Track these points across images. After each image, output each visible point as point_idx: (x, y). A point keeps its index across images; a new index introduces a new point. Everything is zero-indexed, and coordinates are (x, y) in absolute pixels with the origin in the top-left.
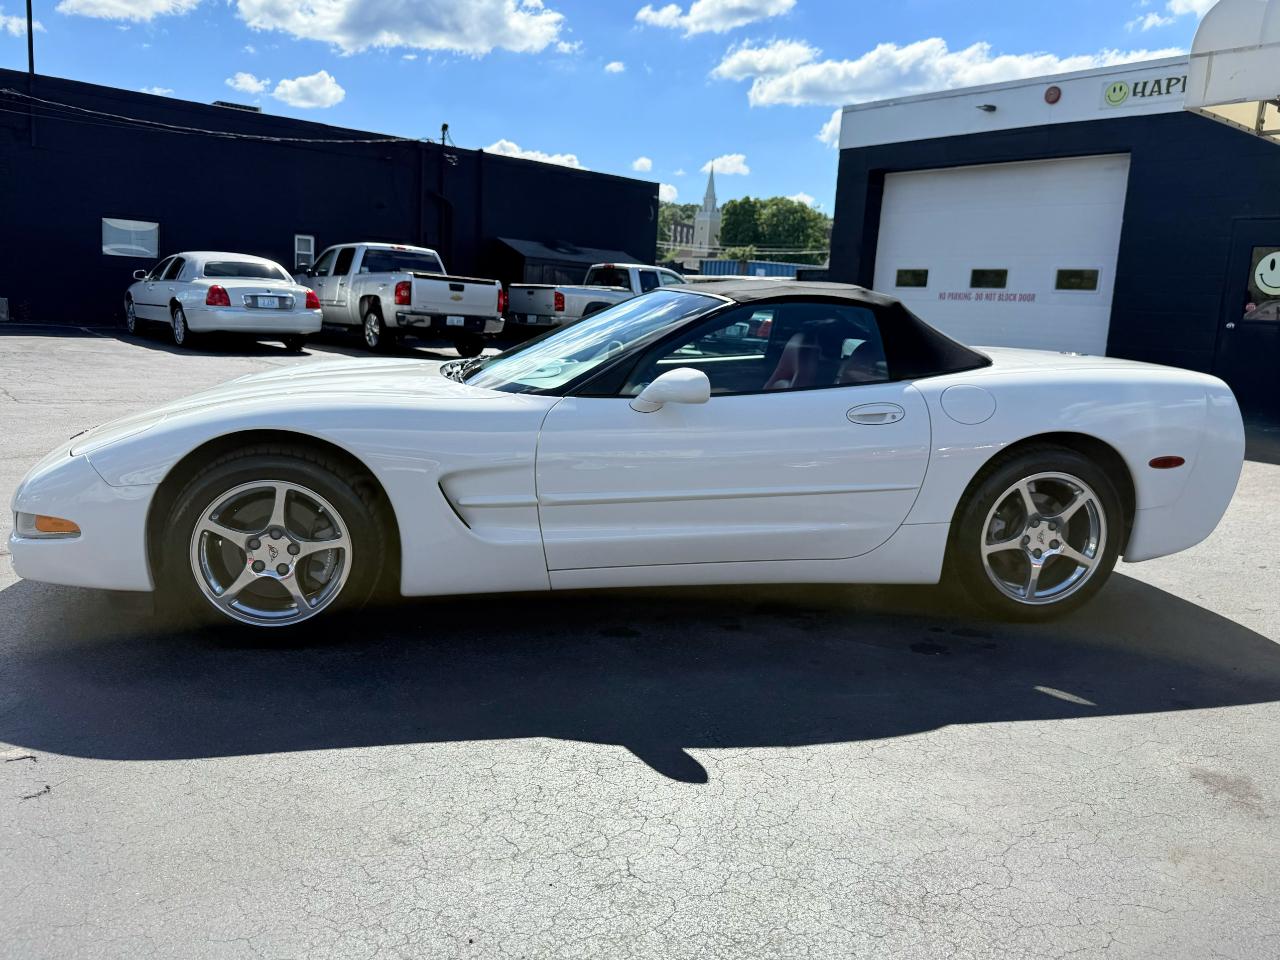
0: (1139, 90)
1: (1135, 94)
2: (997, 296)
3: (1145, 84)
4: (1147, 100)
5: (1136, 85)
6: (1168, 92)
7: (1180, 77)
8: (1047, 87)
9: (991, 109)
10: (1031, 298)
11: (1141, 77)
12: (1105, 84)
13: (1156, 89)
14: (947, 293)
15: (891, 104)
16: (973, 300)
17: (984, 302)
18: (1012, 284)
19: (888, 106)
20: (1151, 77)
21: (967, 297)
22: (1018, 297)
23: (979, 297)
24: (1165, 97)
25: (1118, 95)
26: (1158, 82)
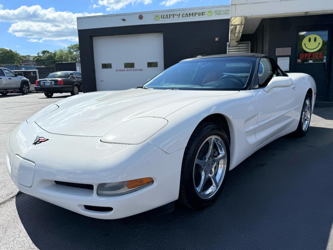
0: (162, 17)
1: (162, 18)
2: (132, 70)
3: (164, 16)
4: (165, 19)
5: (162, 16)
6: (170, 18)
7: (172, 14)
8: (139, 15)
9: (124, 20)
10: (142, 70)
11: (163, 14)
12: (154, 15)
13: (167, 17)
14: (118, 69)
15: (93, 17)
16: (126, 71)
17: (129, 72)
18: (136, 66)
19: (92, 18)
20: (165, 14)
21: (124, 70)
22: (138, 70)
23: (127, 70)
24: (169, 19)
25: (157, 18)
26: (167, 15)
